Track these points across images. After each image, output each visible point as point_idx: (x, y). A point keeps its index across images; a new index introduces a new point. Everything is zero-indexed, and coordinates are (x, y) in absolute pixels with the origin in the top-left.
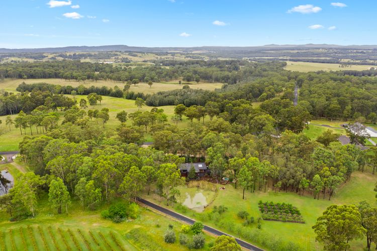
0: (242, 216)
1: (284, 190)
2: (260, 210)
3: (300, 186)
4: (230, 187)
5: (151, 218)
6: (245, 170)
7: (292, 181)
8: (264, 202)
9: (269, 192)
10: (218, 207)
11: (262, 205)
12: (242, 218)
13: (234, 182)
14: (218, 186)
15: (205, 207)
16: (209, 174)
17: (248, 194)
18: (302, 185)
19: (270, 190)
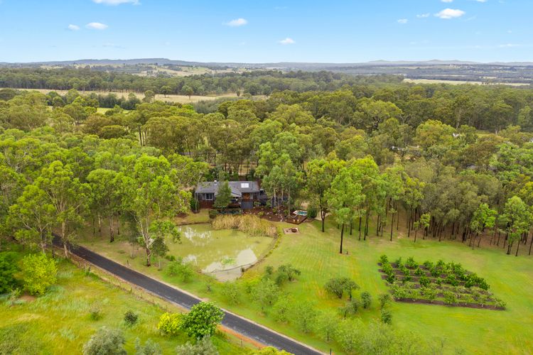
0: (338, 290)
1: (434, 236)
2: (384, 277)
3: (475, 224)
4: (309, 230)
5: (87, 296)
6: (346, 179)
7: (454, 213)
8: (391, 259)
9: (400, 241)
10: (276, 268)
11: (388, 266)
12: (340, 295)
13: (319, 218)
14: (283, 226)
15: (243, 270)
16: (264, 204)
17: (350, 243)
18: (480, 221)
19: (401, 236)
